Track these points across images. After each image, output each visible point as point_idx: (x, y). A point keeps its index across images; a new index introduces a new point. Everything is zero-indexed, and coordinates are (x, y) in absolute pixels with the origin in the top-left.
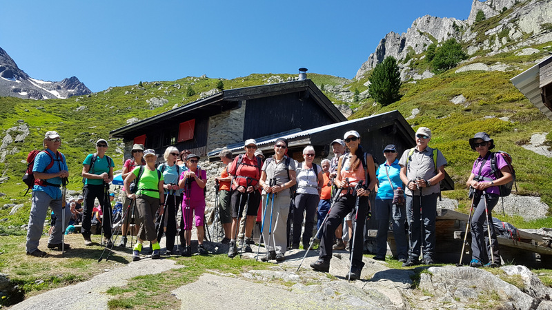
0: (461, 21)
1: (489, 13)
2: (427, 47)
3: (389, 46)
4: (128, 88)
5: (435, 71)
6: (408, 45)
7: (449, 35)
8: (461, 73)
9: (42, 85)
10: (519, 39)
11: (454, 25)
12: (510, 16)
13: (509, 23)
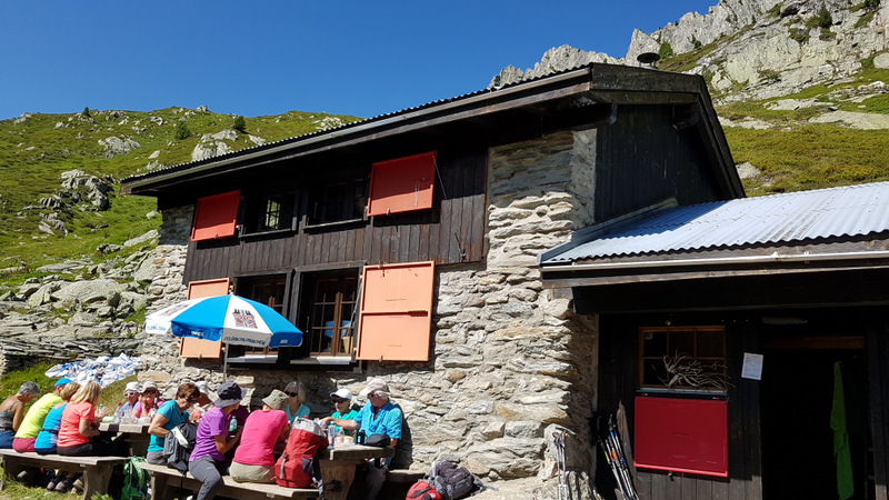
4: (63, 118)
10: (727, 89)
12: (714, 55)
13: (711, 64)
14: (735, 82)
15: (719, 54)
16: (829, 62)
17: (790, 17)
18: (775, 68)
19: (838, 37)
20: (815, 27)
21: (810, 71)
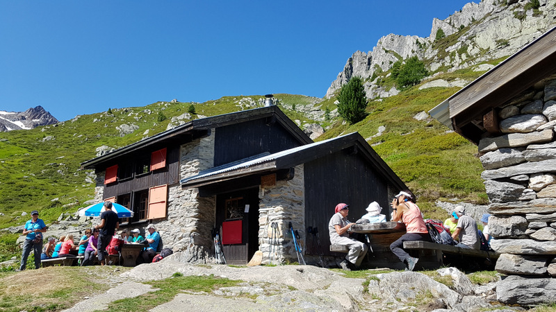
0: (423, 39)
1: (448, 30)
2: (392, 65)
3: (356, 65)
4: (97, 116)
5: (400, 88)
6: (375, 63)
7: (413, 52)
8: (423, 90)
9: (5, 116)
10: (477, 55)
11: (417, 42)
12: (468, 34)
13: (466, 40)
14: (481, 49)
15: (471, 33)
16: (539, 30)
17: (514, 4)
18: (505, 38)
19: (544, 13)
20: (529, 9)
21: (527, 37)
